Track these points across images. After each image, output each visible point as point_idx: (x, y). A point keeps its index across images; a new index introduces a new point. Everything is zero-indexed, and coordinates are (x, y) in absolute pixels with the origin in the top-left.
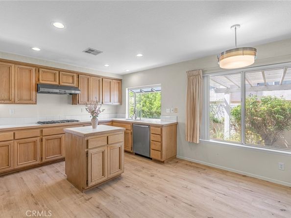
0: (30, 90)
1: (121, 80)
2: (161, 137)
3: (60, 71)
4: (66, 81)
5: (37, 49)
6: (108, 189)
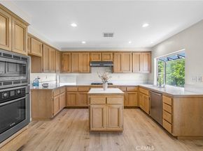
0: (87, 66)
1: (150, 52)
2: (172, 108)
3: (102, 52)
4: (106, 58)
5: (84, 42)
6: (104, 138)
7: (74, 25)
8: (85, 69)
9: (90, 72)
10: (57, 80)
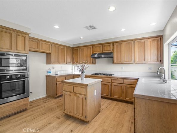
1: (162, 36)
4: (106, 50)
7: (57, 27)
8: (89, 61)
9: (95, 63)
10: (72, 70)
